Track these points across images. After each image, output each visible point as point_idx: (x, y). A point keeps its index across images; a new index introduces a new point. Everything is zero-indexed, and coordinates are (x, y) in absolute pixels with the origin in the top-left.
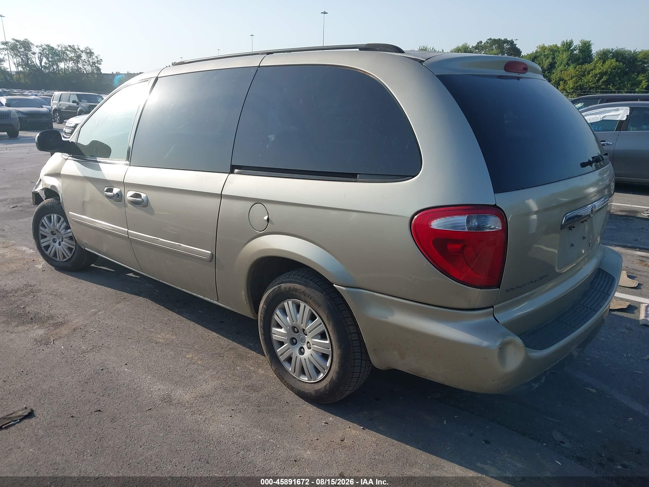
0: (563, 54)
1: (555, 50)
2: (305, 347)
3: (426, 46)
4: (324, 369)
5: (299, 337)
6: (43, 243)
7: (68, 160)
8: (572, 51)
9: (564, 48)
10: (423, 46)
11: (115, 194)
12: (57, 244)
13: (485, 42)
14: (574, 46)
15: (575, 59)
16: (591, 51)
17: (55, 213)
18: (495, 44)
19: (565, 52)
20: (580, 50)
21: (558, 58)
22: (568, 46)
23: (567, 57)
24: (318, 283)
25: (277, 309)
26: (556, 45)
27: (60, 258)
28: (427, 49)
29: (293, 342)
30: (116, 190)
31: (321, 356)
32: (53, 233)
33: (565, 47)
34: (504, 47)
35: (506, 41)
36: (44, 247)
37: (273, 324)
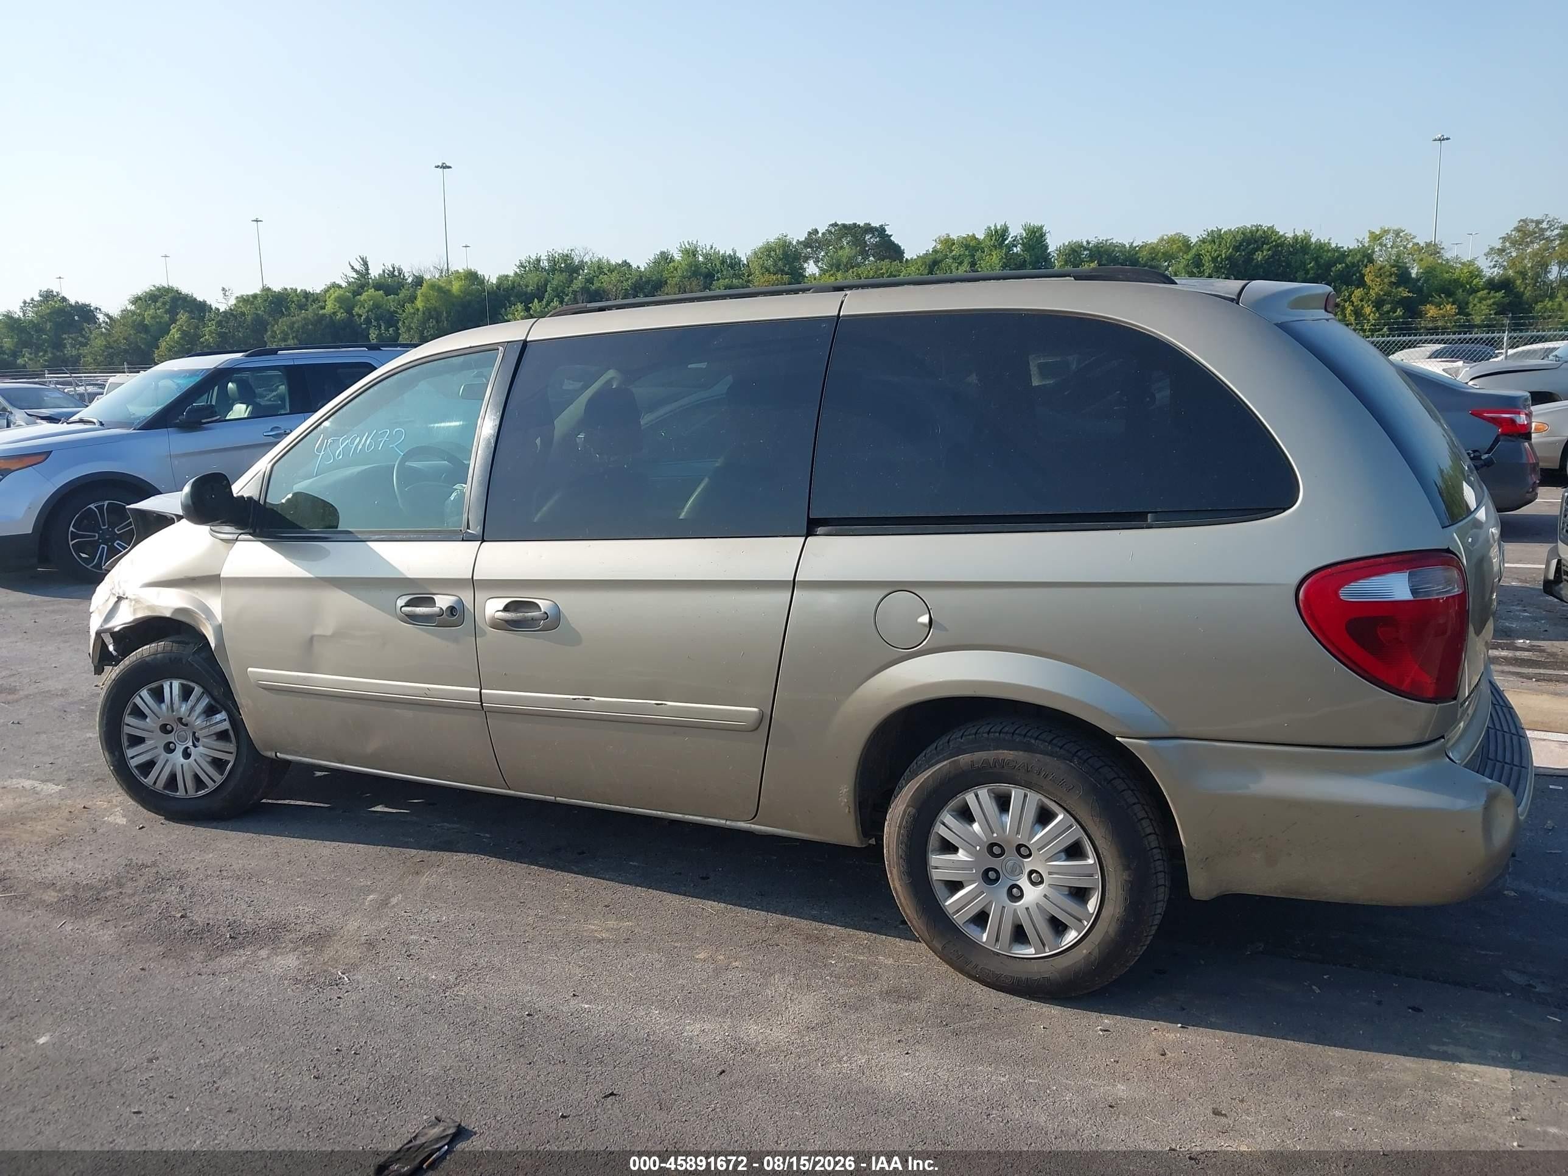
0: (991, 255)
1: (974, 247)
2: (1024, 882)
3: (695, 242)
4: (1080, 920)
5: (1003, 865)
6: (132, 758)
7: (238, 543)
8: (1010, 247)
9: (992, 242)
10: (688, 242)
11: (444, 609)
12: (178, 755)
13: (824, 231)
14: (1010, 236)
15: (1016, 264)
16: (1047, 247)
17: (177, 677)
18: (845, 235)
19: (996, 249)
20: (1023, 244)
21: (983, 264)
22: (999, 236)
23: (1000, 260)
24: (1054, 742)
25: (945, 811)
26: (974, 235)
27: (185, 790)
28: (698, 249)
29: (990, 877)
30: (443, 602)
31: (1068, 895)
32: (165, 729)
33: (994, 238)
34: (865, 242)
35: (869, 229)
36: (137, 767)
37: (933, 845)
